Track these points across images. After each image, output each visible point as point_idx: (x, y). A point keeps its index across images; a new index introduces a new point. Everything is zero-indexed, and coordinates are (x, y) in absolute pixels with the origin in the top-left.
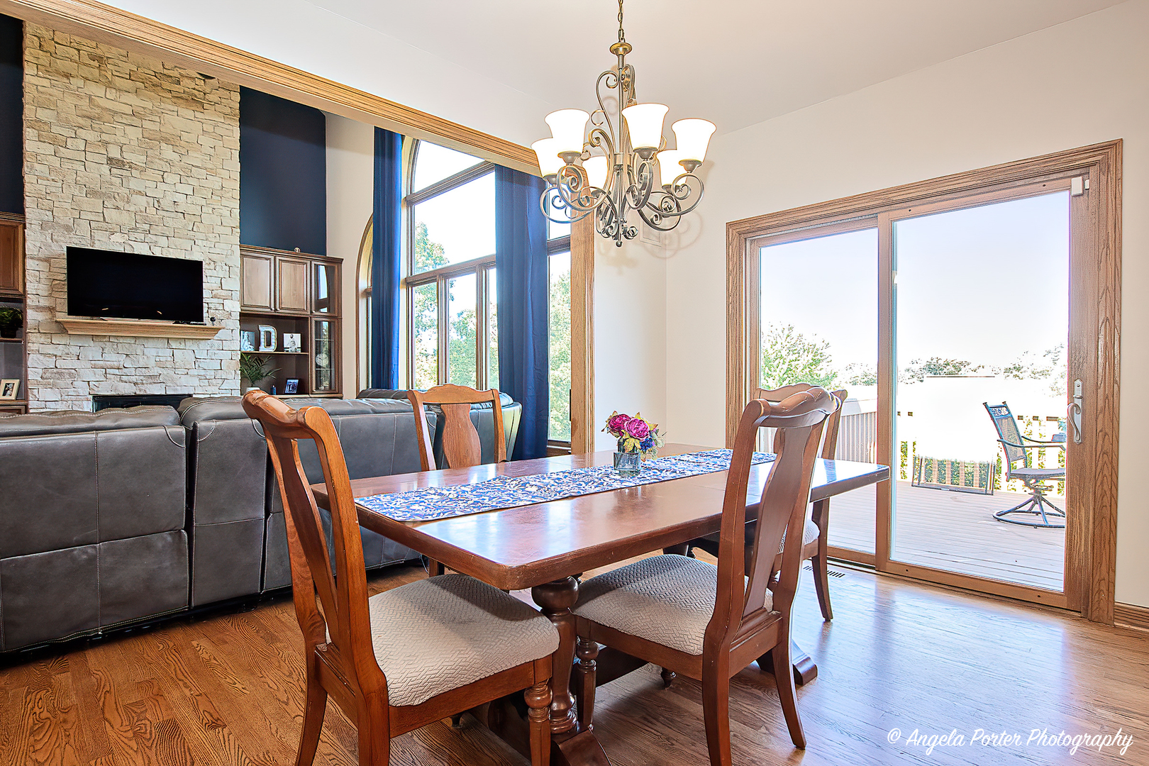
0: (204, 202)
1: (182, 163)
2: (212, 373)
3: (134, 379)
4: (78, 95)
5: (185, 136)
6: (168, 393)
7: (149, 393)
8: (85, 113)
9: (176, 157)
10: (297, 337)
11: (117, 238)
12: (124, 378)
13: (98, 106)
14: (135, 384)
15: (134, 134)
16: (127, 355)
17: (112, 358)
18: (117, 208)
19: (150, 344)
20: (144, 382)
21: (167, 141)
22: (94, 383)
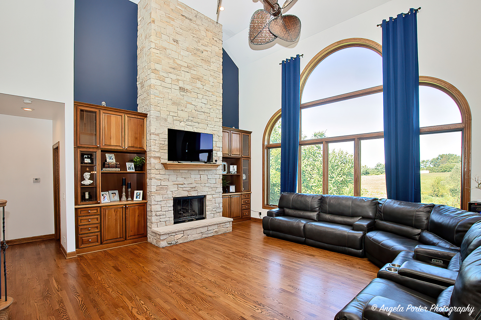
0: (210, 107)
1: (204, 89)
2: (213, 185)
3: (187, 189)
4: (169, 58)
5: (205, 77)
6: (199, 195)
7: (193, 195)
8: (171, 66)
9: (201, 87)
10: (235, 167)
11: (182, 124)
12: (184, 189)
13: (176, 63)
14: (189, 191)
15: (188, 76)
16: (185, 178)
17: (180, 180)
18: (182, 110)
19: (192, 172)
20: (191, 190)
21: (198, 79)
22: (174, 192)
